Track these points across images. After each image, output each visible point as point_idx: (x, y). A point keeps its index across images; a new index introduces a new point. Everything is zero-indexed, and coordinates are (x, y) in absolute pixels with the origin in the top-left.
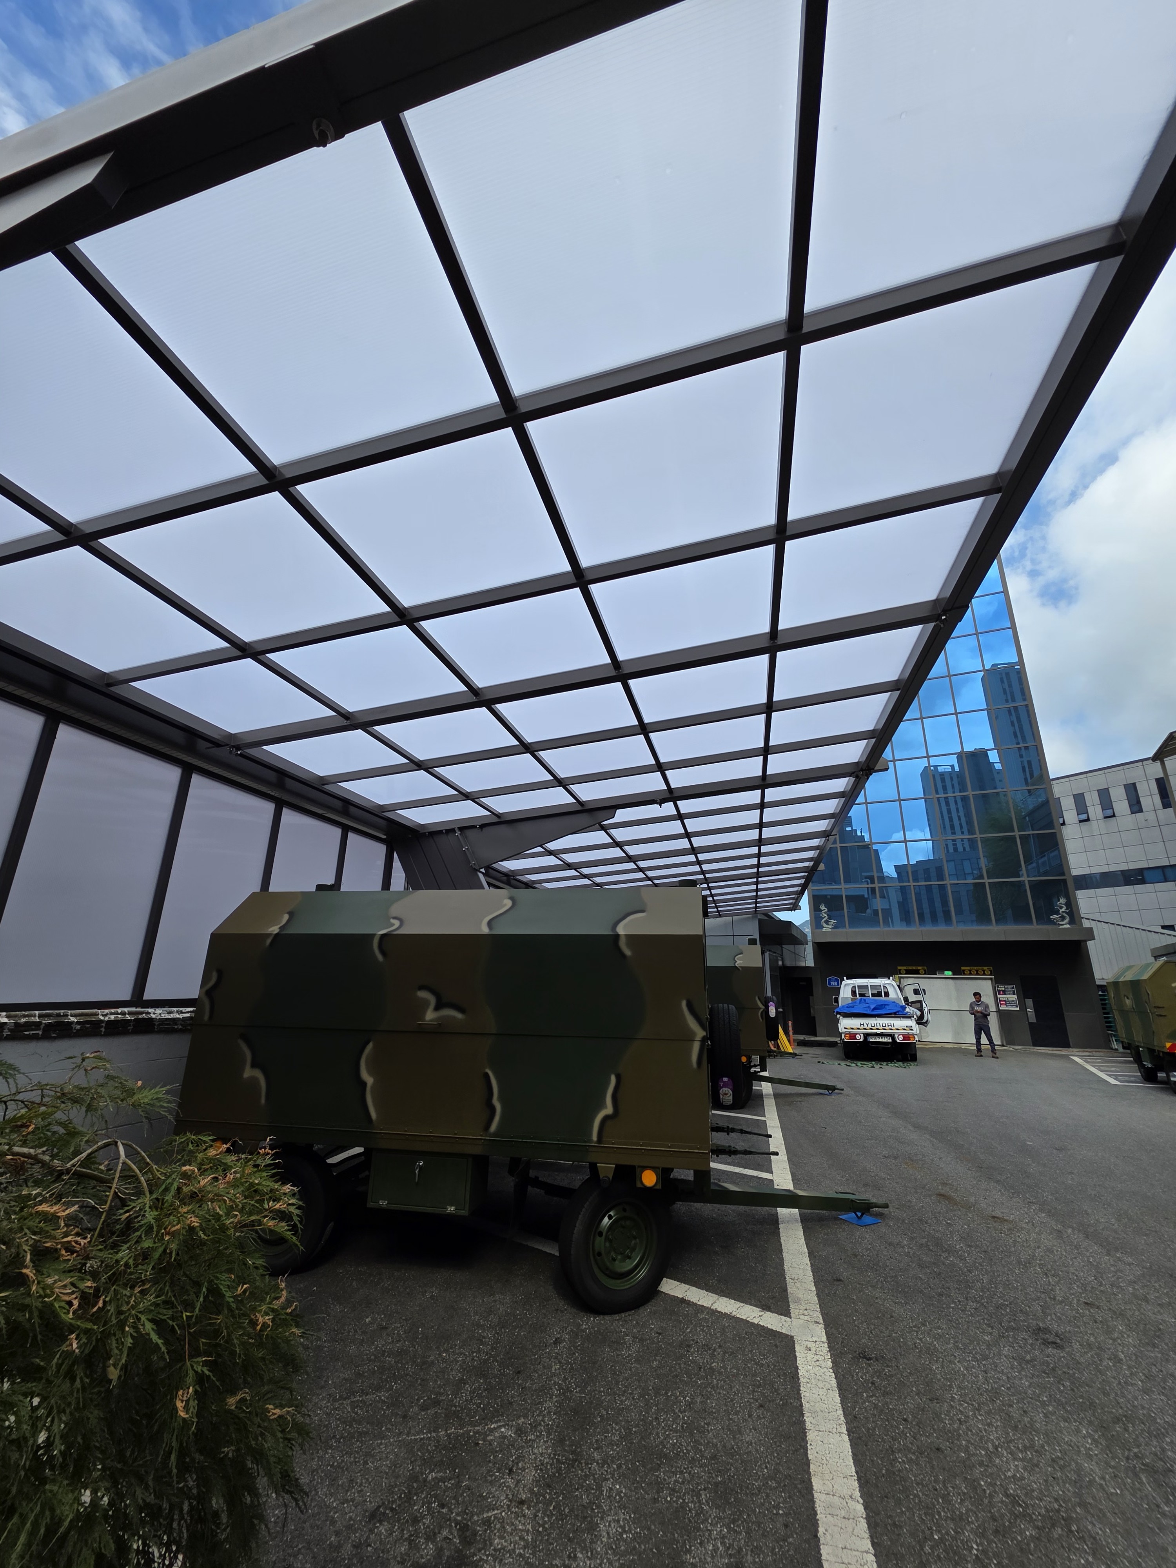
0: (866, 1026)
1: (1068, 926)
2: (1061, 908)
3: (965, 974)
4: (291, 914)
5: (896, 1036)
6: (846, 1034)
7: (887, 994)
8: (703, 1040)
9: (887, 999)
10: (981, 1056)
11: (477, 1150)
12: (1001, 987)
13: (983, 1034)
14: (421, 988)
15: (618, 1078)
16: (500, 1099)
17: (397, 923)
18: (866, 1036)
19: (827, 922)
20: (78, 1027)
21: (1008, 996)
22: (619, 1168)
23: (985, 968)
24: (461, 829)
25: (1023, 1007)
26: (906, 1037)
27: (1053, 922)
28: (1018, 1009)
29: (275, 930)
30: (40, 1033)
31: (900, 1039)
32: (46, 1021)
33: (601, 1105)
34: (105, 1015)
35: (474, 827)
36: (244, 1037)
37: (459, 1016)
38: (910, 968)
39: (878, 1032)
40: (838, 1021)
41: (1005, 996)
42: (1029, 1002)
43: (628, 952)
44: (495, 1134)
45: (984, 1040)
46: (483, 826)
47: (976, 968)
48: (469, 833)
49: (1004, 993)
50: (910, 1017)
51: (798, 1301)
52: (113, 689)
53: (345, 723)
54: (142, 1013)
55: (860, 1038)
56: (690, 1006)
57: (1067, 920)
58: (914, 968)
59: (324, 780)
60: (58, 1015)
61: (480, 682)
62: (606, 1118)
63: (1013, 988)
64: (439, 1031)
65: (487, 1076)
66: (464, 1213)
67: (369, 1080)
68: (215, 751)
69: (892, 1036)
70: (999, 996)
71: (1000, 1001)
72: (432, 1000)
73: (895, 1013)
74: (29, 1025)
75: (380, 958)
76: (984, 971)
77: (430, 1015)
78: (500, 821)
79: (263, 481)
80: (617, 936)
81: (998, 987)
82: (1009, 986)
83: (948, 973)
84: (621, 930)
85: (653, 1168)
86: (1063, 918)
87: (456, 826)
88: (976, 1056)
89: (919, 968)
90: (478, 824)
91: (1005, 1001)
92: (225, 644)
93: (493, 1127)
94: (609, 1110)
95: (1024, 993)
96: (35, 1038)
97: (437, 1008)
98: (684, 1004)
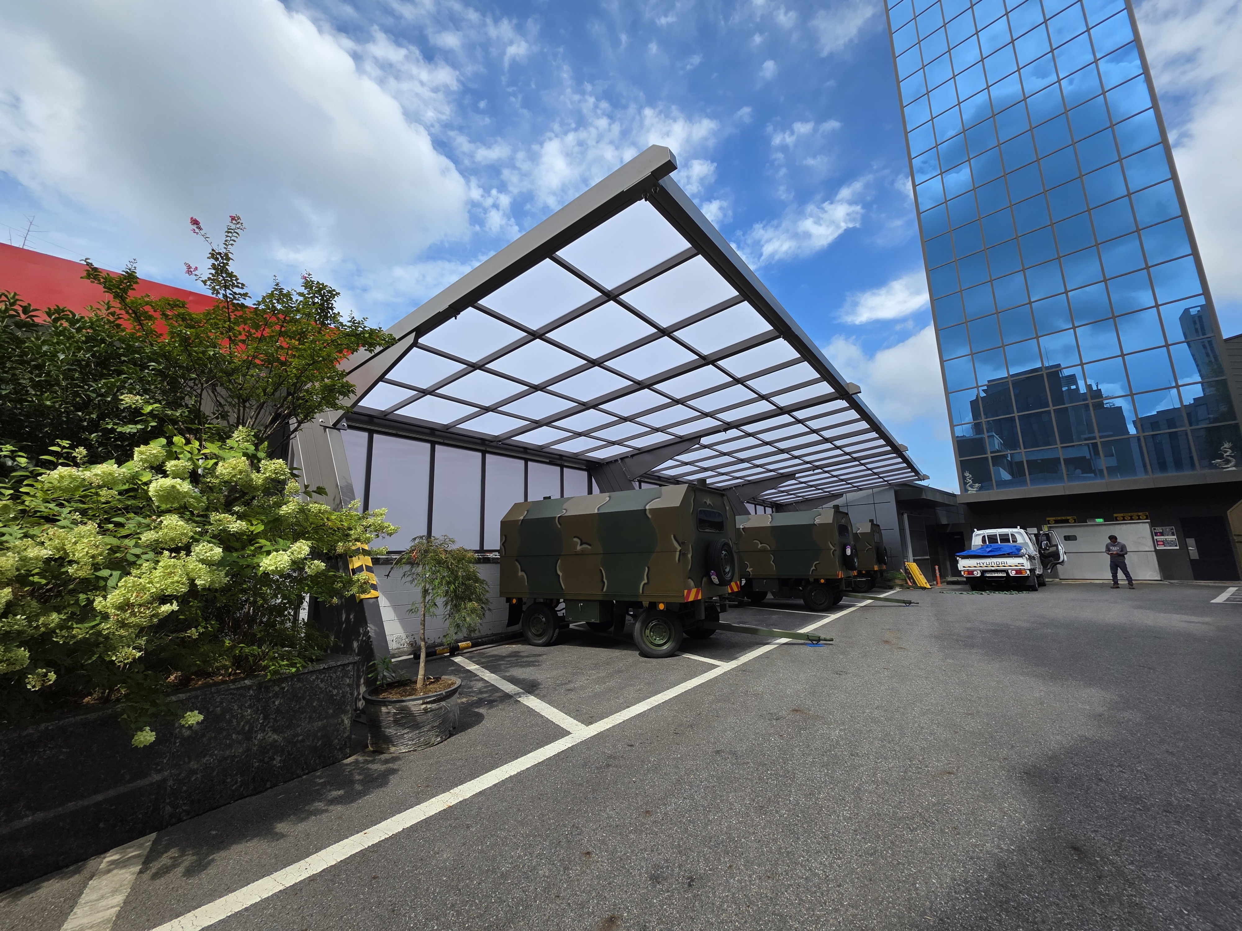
0: (982, 565)
1: (1234, 468)
2: (1226, 452)
3: (1117, 520)
4: (528, 511)
5: (1010, 571)
6: (964, 571)
7: (1015, 541)
8: (680, 551)
9: (1014, 544)
11: (600, 598)
12: (1159, 530)
13: (1119, 570)
14: (575, 537)
15: (648, 568)
16: (606, 578)
17: (565, 511)
18: (983, 572)
19: (971, 486)
21: (1166, 537)
22: (650, 603)
23: (1140, 514)
24: (622, 459)
25: (1184, 546)
26: (1018, 572)
27: (1215, 467)
28: (1178, 548)
29: (522, 518)
31: (1013, 574)
33: (644, 579)
34: (472, 555)
35: (627, 457)
36: (517, 560)
37: (589, 547)
38: (1059, 518)
39: (993, 568)
40: (957, 562)
41: (1162, 537)
42: (1191, 543)
43: (650, 516)
44: (606, 592)
45: (1120, 575)
46: (632, 456)
47: (1129, 514)
48: (626, 460)
49: (1162, 534)
50: (1021, 556)
51: (738, 660)
52: (450, 429)
53: (537, 425)
54: (483, 555)
55: (977, 574)
56: (675, 537)
57: (1232, 463)
58: (1063, 518)
59: (540, 447)
62: (645, 584)
63: (1172, 529)
64: (582, 553)
65: (601, 570)
66: (598, 622)
67: (561, 574)
68: (492, 444)
69: (1006, 571)
70: (1155, 538)
71: (1157, 542)
72: (579, 541)
73: (1008, 554)
75: (559, 526)
76: (1139, 516)
77: (579, 548)
78: (640, 452)
80: (646, 510)
81: (1154, 529)
82: (1168, 529)
83: (1100, 520)
84: (647, 507)
85: (663, 603)
86: (1228, 462)
87: (618, 458)
88: (1112, 588)
89: (1068, 518)
90: (629, 455)
91: (1162, 541)
92: (479, 409)
93: (605, 590)
94: (646, 581)
95: (1184, 533)
97: (581, 545)
98: (672, 536)
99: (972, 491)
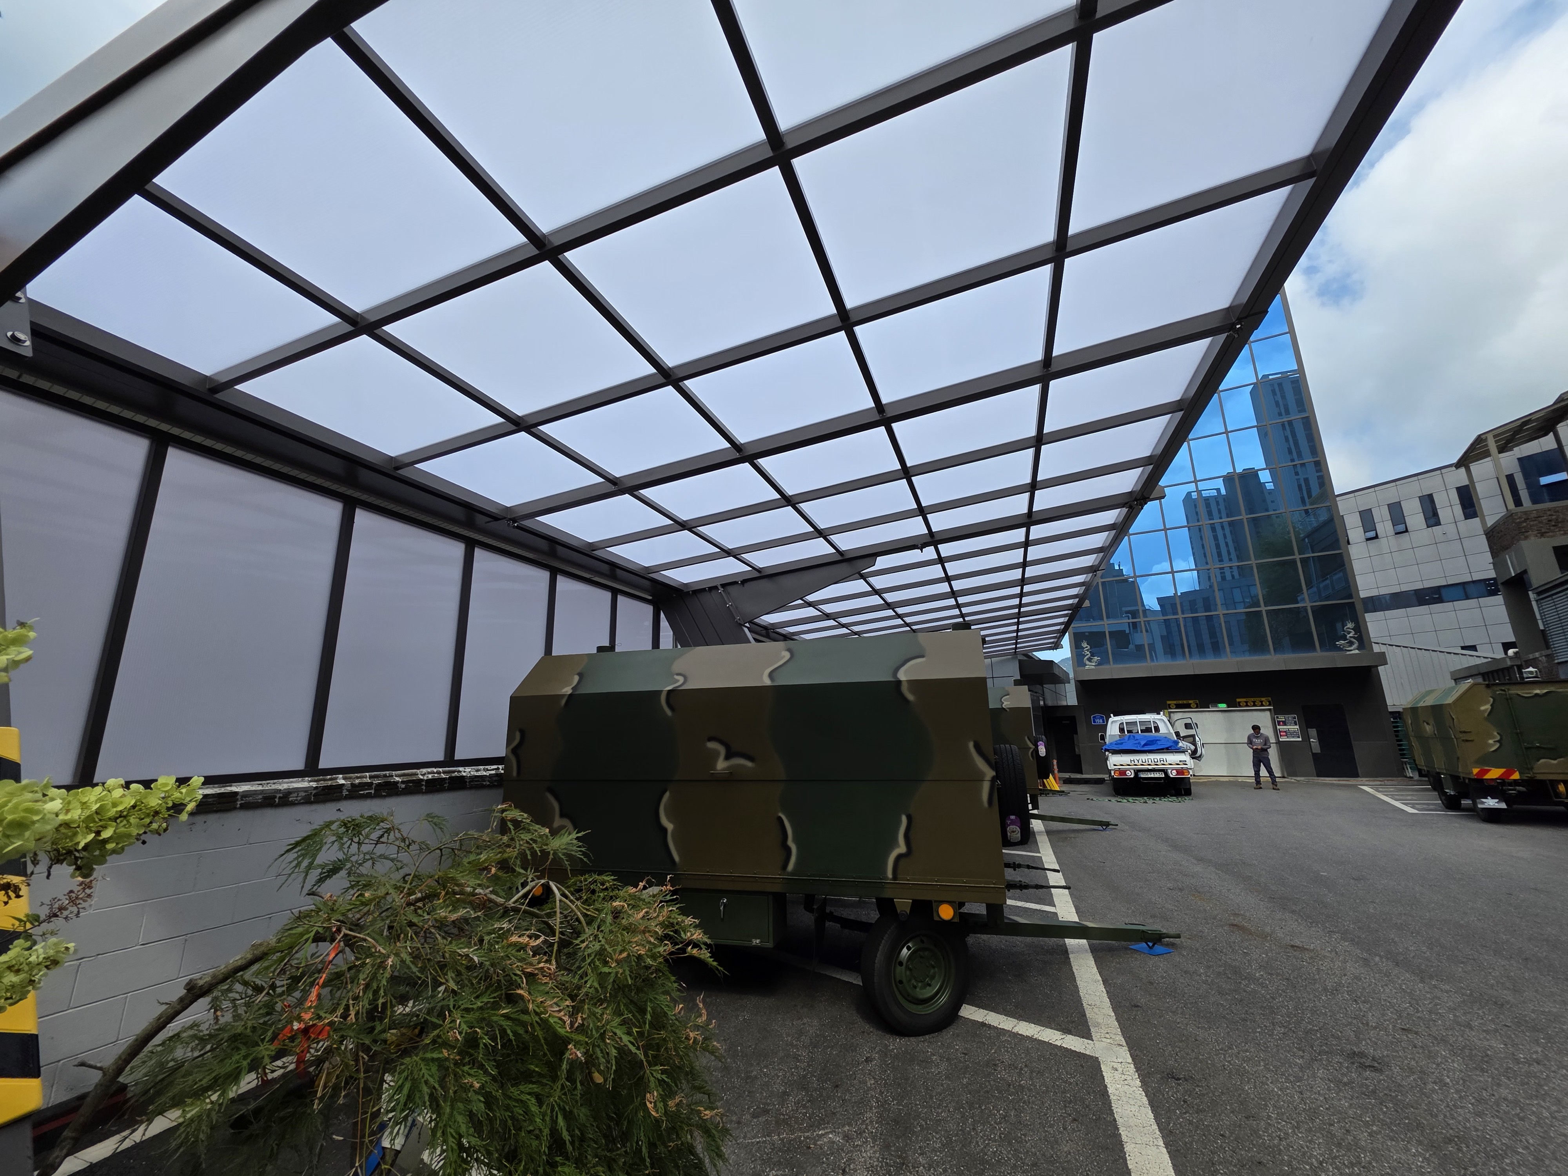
0: (1136, 763)
1: (1357, 652)
2: (1349, 633)
3: (1240, 706)
4: (581, 675)
5: (1169, 771)
6: (1115, 770)
7: (1157, 729)
8: (993, 780)
9: (1157, 734)
10: (1261, 788)
11: (777, 888)
12: (1282, 718)
13: (1262, 767)
14: (710, 739)
15: (909, 818)
16: (795, 840)
17: (681, 679)
18: (1137, 772)
19: (1090, 660)
20: (403, 786)
21: (1289, 727)
22: (916, 904)
23: (1263, 699)
24: (723, 586)
25: (1306, 737)
26: (1180, 772)
27: (1339, 649)
28: (1300, 739)
29: (568, 690)
30: (373, 791)
31: (1173, 774)
32: (376, 782)
33: (894, 843)
34: (426, 774)
35: (735, 583)
36: (550, 790)
37: (749, 764)
38: (1181, 702)
39: (1150, 767)
40: (1107, 759)
41: (1285, 727)
42: (1313, 732)
43: (910, 697)
44: (792, 874)
45: (1263, 772)
46: (744, 582)
47: (1252, 699)
48: (730, 589)
49: (1285, 723)
50: (1183, 752)
51: (1098, 1025)
52: (400, 472)
53: (613, 488)
54: (454, 772)
55: (1130, 774)
56: (977, 747)
57: (1355, 646)
58: (1185, 702)
59: (593, 546)
60: (385, 776)
61: (742, 438)
62: (900, 857)
63: (1295, 718)
64: (730, 779)
65: (780, 820)
66: (770, 945)
67: (670, 826)
68: (494, 526)
69: (1164, 771)
70: (1278, 727)
71: (1280, 732)
72: (722, 750)
73: (1167, 748)
74: (363, 786)
75: (669, 712)
76: (1262, 702)
77: (721, 765)
78: (761, 575)
79: (533, 251)
80: (899, 682)
81: (1277, 717)
82: (1290, 717)
83: (1223, 706)
84: (902, 676)
85: (949, 903)
86: (1351, 643)
87: (718, 583)
88: (1255, 788)
89: (1190, 702)
90: (739, 579)
91: (1285, 732)
92: (500, 420)
93: (790, 867)
94: (902, 848)
95: (1306, 723)
96: (368, 796)
97: (727, 758)
98: (971, 745)
99: (1090, 666)
